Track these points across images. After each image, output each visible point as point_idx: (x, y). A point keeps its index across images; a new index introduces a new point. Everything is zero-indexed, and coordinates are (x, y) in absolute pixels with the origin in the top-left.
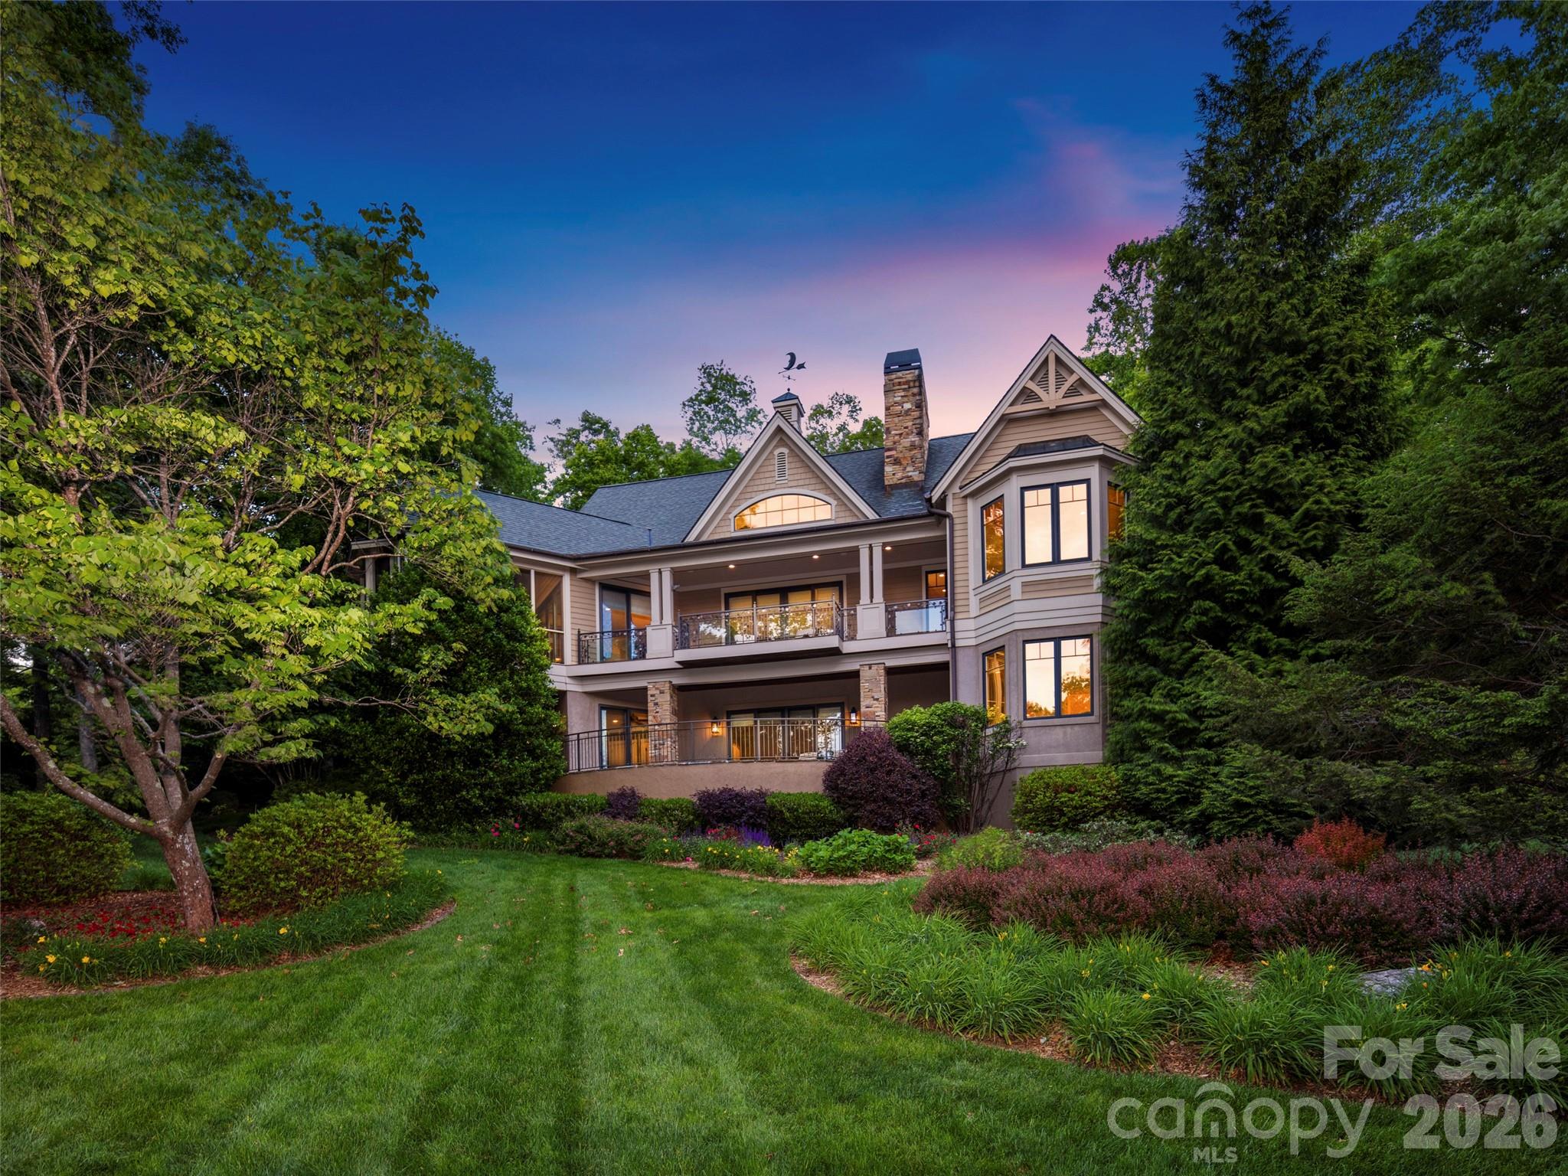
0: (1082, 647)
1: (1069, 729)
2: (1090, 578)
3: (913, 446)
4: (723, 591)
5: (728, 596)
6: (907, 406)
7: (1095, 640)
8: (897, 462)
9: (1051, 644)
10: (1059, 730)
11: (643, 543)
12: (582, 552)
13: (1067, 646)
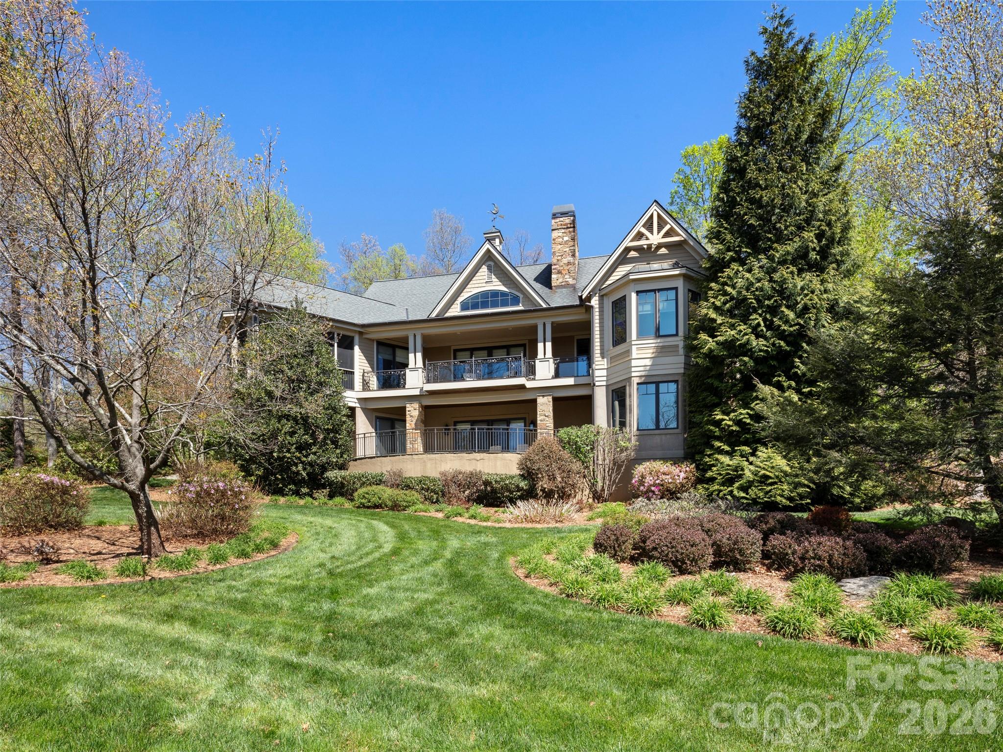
0: (673, 387)
1: (663, 437)
2: (677, 346)
3: (569, 263)
4: (453, 348)
5: (456, 351)
6: (566, 239)
7: (680, 383)
8: (559, 272)
9: (654, 386)
10: (657, 437)
11: (402, 317)
12: (366, 322)
13: (663, 387)
